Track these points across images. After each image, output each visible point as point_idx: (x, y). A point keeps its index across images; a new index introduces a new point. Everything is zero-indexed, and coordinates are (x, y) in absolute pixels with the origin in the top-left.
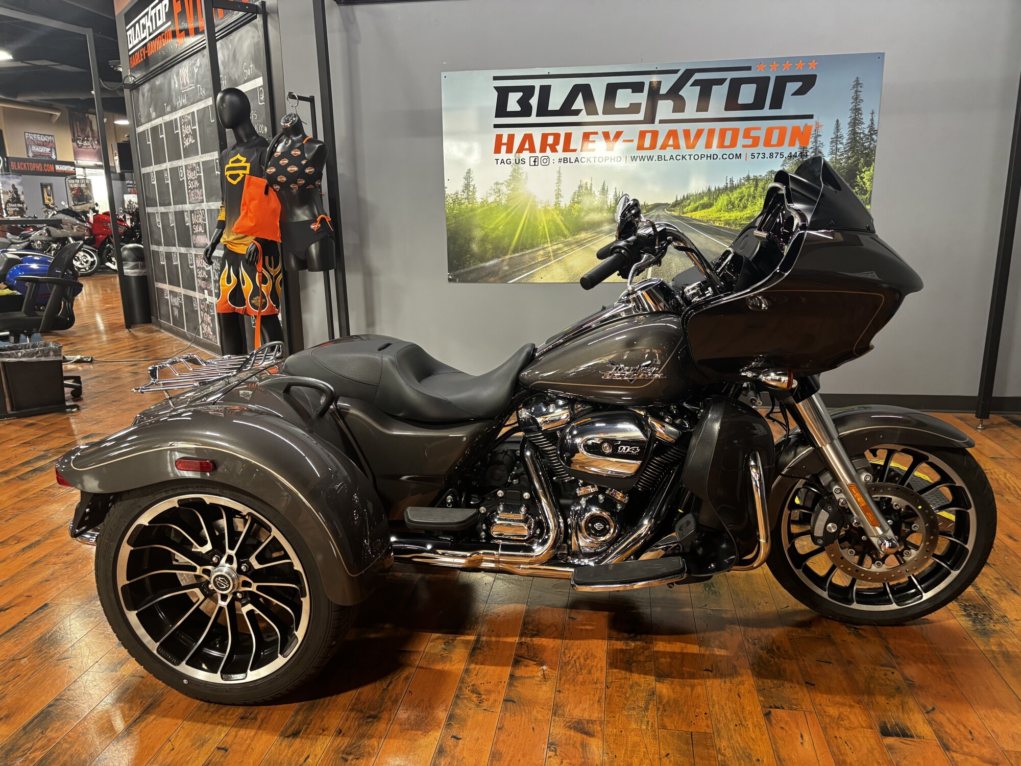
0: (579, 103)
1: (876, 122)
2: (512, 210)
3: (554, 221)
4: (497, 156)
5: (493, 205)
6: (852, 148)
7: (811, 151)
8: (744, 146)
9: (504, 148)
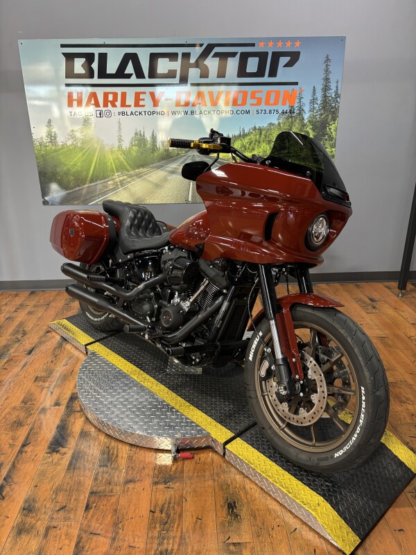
0: (130, 69)
1: (339, 89)
2: (87, 151)
3: (118, 159)
4: (70, 109)
5: (71, 148)
6: (324, 108)
7: (297, 109)
8: (252, 105)
9: (75, 103)
